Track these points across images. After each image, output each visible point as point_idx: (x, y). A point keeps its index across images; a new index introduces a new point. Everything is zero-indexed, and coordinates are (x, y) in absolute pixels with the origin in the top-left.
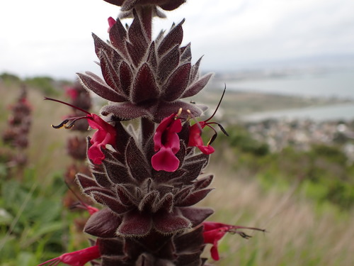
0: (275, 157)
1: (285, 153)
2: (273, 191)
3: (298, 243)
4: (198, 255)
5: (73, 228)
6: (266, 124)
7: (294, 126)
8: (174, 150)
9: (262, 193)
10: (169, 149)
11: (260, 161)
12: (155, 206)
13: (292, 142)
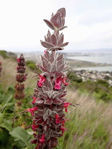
0: (84, 83)
1: (88, 82)
2: (83, 95)
3: (90, 112)
4: (62, 110)
5: (16, 104)
6: (82, 72)
7: (91, 73)
8: (59, 84)
9: (79, 95)
10: (58, 84)
11: (79, 84)
12: (54, 97)
13: (90, 78)
